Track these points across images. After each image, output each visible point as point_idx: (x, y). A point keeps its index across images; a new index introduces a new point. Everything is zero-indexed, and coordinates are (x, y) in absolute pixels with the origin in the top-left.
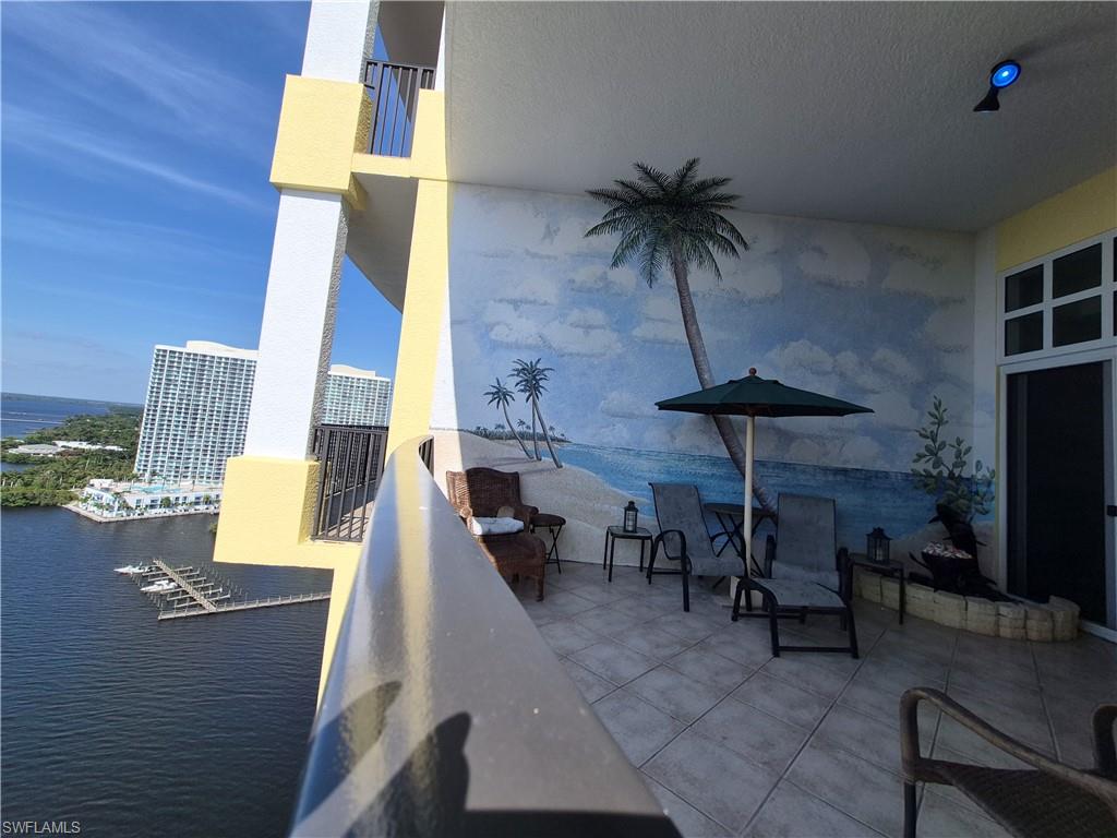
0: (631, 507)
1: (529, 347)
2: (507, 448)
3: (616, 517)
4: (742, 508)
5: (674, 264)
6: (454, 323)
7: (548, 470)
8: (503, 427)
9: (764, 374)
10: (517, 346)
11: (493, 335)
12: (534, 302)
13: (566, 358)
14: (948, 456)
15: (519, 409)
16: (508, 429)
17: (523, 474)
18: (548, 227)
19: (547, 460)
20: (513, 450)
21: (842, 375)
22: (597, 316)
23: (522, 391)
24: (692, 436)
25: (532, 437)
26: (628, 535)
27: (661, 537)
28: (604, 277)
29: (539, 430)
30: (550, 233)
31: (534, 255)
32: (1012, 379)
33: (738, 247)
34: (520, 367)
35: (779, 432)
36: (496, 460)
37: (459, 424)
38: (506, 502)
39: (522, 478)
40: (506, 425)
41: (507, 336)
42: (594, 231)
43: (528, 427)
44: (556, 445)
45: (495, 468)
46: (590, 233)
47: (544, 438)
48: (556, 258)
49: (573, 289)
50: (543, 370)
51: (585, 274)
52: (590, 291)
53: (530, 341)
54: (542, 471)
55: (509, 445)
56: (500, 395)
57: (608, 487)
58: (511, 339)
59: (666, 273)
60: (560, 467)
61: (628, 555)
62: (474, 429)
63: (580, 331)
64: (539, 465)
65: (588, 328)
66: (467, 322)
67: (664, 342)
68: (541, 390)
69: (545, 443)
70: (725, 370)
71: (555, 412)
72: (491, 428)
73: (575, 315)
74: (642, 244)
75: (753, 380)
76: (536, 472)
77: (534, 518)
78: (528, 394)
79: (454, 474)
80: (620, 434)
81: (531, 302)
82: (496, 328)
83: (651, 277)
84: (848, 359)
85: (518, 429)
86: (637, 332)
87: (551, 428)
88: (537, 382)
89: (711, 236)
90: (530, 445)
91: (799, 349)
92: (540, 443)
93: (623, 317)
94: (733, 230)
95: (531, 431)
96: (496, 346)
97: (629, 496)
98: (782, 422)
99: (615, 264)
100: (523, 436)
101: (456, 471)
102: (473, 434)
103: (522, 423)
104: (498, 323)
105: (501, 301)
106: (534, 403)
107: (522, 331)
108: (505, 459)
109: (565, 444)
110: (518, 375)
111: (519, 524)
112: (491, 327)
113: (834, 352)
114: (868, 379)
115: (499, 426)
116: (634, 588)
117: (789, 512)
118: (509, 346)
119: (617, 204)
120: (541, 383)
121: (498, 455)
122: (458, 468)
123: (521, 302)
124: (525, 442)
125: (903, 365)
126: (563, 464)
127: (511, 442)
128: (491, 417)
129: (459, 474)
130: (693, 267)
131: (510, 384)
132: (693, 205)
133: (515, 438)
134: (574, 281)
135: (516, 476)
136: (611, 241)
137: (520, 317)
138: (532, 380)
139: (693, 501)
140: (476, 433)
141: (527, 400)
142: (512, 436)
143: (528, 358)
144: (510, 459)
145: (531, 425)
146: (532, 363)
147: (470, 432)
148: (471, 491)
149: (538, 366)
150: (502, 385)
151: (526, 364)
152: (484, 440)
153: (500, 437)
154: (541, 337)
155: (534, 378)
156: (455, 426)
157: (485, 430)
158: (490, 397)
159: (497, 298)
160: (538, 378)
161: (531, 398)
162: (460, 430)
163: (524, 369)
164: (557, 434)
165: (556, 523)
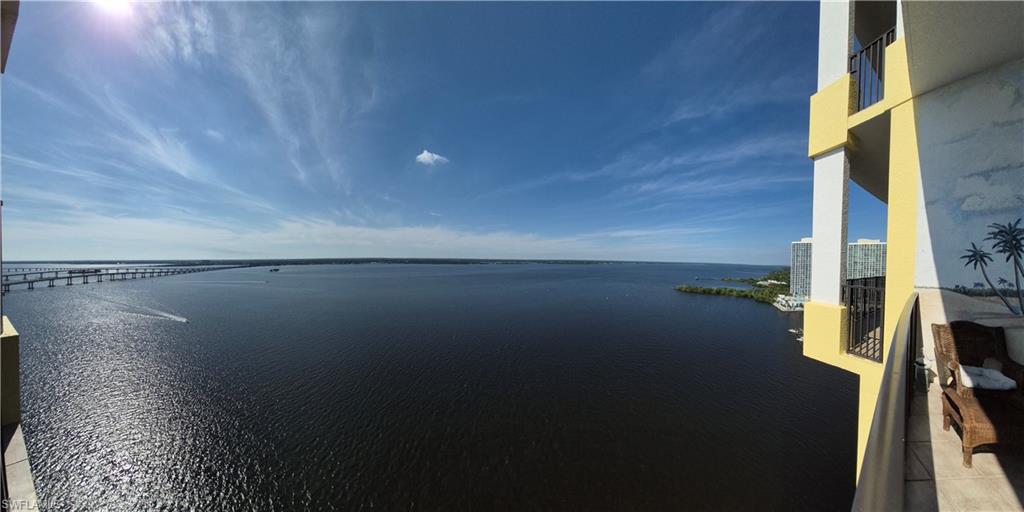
1: (1007, 210)
2: (989, 304)
6: (928, 204)
8: (982, 285)
10: (993, 212)
11: (964, 207)
12: (1008, 167)
15: (1000, 269)
16: (987, 287)
17: (1008, 328)
18: (1015, 95)
20: (998, 306)
23: (1001, 251)
25: (1017, 294)
31: (1004, 124)
34: (997, 230)
36: (974, 314)
37: (940, 283)
38: (991, 354)
39: (1011, 334)
40: (986, 283)
41: (980, 205)
43: (1011, 285)
45: (976, 322)
53: (1007, 204)
55: (990, 301)
56: (977, 257)
58: (985, 206)
62: (953, 287)
66: (939, 200)
72: (970, 286)
78: (1007, 254)
79: (939, 326)
81: (1004, 169)
82: (967, 200)
85: (998, 286)
88: (1018, 241)
90: (1014, 302)
95: (1015, 288)
96: (968, 215)
100: (1005, 293)
101: (939, 323)
102: (952, 293)
103: (1003, 281)
104: (969, 196)
105: (970, 176)
106: (1017, 263)
107: (996, 199)
108: (985, 313)
110: (995, 238)
111: (1010, 383)
112: (962, 200)
115: (977, 285)
118: (982, 214)
121: (978, 310)
122: (942, 320)
123: (992, 171)
124: (1008, 299)
127: (992, 298)
128: (970, 277)
129: (943, 326)
131: (987, 247)
133: (997, 295)
135: (1000, 331)
137: (992, 185)
138: (1011, 240)
140: (954, 291)
141: (1008, 259)
142: (993, 293)
143: (1005, 221)
144: (991, 314)
145: (1014, 283)
146: (1010, 225)
147: (950, 290)
148: (958, 342)
149: (1019, 226)
150: (978, 248)
151: (1004, 227)
152: (964, 297)
153: (979, 294)
154: (1018, 198)
155: (1014, 238)
156: (936, 285)
157: (964, 288)
158: (967, 260)
159: (967, 174)
160: (1018, 237)
161: (1012, 258)
162: (941, 288)
163: (1001, 231)
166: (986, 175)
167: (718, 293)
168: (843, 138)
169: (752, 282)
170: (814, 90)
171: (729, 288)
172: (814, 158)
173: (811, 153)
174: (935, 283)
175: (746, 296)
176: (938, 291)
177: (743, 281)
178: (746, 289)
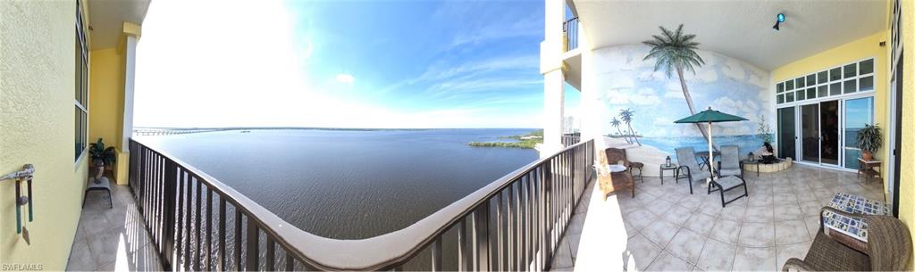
0: (668, 158)
1: (625, 105)
3: (664, 160)
4: (708, 153)
5: (678, 69)
7: (636, 147)
9: (714, 109)
10: (620, 105)
12: (625, 88)
13: (639, 107)
14: (765, 129)
15: (624, 127)
17: (627, 149)
18: (628, 58)
19: (636, 144)
20: (623, 141)
21: (738, 108)
22: (650, 90)
23: (624, 120)
24: (690, 131)
25: (629, 136)
26: (668, 168)
27: (680, 167)
28: (652, 75)
29: (632, 133)
30: (629, 61)
31: (624, 70)
32: (778, 110)
33: (701, 64)
34: (622, 112)
35: (720, 127)
36: (616, 145)
38: (621, 159)
39: (627, 151)
40: (619, 133)
41: (616, 101)
42: (647, 58)
43: (627, 133)
44: (638, 138)
45: (616, 148)
46: (646, 58)
47: (633, 136)
48: (632, 70)
49: (639, 81)
50: (631, 112)
51: (645, 75)
52: (647, 81)
53: (625, 102)
54: (634, 147)
55: (621, 139)
56: (616, 123)
57: (659, 151)
58: (618, 102)
59: (675, 73)
60: (640, 145)
61: (669, 173)
63: (644, 97)
64: (633, 145)
65: (647, 95)
67: (676, 99)
68: (631, 119)
70: (700, 107)
71: (636, 126)
72: (613, 134)
73: (641, 91)
74: (666, 61)
75: (710, 111)
76: (631, 148)
77: (631, 165)
78: (626, 121)
80: (662, 132)
82: (612, 99)
83: (669, 74)
84: (740, 103)
85: (623, 134)
86: (666, 96)
87: (636, 132)
88: (629, 117)
89: (691, 59)
90: (628, 139)
91: (724, 100)
92: (632, 138)
93: (660, 90)
94: (698, 57)
95: (629, 134)
96: (612, 105)
97: (668, 154)
98: (720, 123)
99: (655, 70)
100: (625, 136)
103: (625, 131)
104: (613, 97)
105: (613, 89)
106: (629, 124)
107: (623, 100)
108: (619, 144)
110: (621, 115)
111: (625, 168)
112: (610, 99)
113: (735, 101)
114: (745, 109)
115: (617, 133)
116: (671, 186)
117: (724, 152)
118: (617, 105)
119: (654, 46)
120: (631, 117)
125: (754, 106)
128: (613, 130)
130: (685, 70)
131: (619, 118)
132: (683, 47)
133: (623, 137)
134: (640, 78)
135: (624, 150)
136: (653, 61)
137: (620, 94)
138: (627, 116)
139: (692, 153)
140: (608, 136)
141: (626, 123)
142: (621, 136)
143: (625, 108)
148: (608, 156)
150: (616, 118)
151: (624, 111)
152: (611, 138)
153: (618, 137)
157: (611, 135)
158: (612, 123)
160: (629, 115)
164: (638, 134)
165: (640, 166)
166: (618, 89)
167: (494, 145)
169: (517, 138)
171: (502, 142)
175: (513, 146)
176: (602, 137)
177: (510, 137)
178: (514, 142)
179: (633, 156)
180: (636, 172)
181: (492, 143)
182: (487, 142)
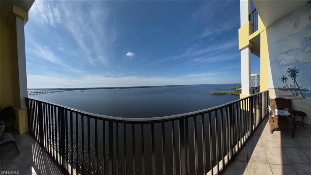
1: (292, 64)
2: (287, 93)
6: (271, 63)
7: (300, 99)
8: (285, 87)
10: (288, 65)
11: (281, 64)
13: (305, 64)
15: (290, 82)
16: (287, 88)
17: (292, 99)
19: (300, 96)
20: (290, 93)
23: (290, 77)
25: (295, 89)
29: (297, 87)
30: (296, 25)
31: (291, 35)
34: (289, 70)
36: (284, 95)
37: (274, 87)
38: (287, 107)
39: (293, 101)
41: (285, 63)
43: (293, 87)
44: (303, 92)
45: (284, 98)
47: (299, 89)
48: (299, 33)
49: (306, 40)
50: (297, 70)
53: (292, 62)
54: (298, 99)
55: (288, 92)
56: (284, 79)
58: (286, 63)
62: (278, 88)
64: (297, 97)
66: (274, 62)
68: (297, 76)
69: (299, 91)
71: (301, 81)
72: (282, 88)
76: (297, 99)
78: (292, 78)
79: (272, 99)
81: (291, 50)
85: (290, 87)
87: (301, 87)
88: (295, 73)
90: (294, 92)
92: (297, 91)
95: (294, 88)
96: (282, 66)
100: (291, 89)
102: (278, 90)
103: (291, 86)
104: (282, 60)
105: (282, 53)
106: (295, 80)
107: (289, 60)
108: (287, 95)
109: (306, 91)
110: (289, 73)
112: (280, 61)
115: (284, 87)
118: (285, 65)
120: (297, 74)
122: (275, 97)
123: (288, 51)
124: (293, 91)
126: (306, 97)
127: (288, 91)
128: (282, 85)
131: (287, 76)
133: (289, 90)
134: (307, 37)
135: (290, 100)
137: (288, 56)
140: (278, 89)
141: (292, 79)
142: (288, 89)
143: (291, 67)
144: (288, 95)
145: (294, 86)
146: (293, 69)
147: (277, 89)
148: (277, 103)
149: (295, 69)
150: (284, 76)
151: (291, 69)
152: (281, 91)
153: (285, 90)
154: (295, 60)
155: (294, 73)
156: (274, 88)
157: (281, 88)
158: (281, 80)
159: (281, 53)
160: (295, 72)
161: (294, 79)
162: (275, 89)
163: (291, 71)
164: (303, 88)
165: (303, 114)
166: (286, 53)
167: (224, 94)
168: (248, 43)
170: (240, 27)
172: (240, 50)
173: (239, 49)
174: (273, 87)
175: (233, 94)
176: (274, 89)
179: (298, 105)
180: (299, 119)
181: (223, 92)
182: (220, 92)
